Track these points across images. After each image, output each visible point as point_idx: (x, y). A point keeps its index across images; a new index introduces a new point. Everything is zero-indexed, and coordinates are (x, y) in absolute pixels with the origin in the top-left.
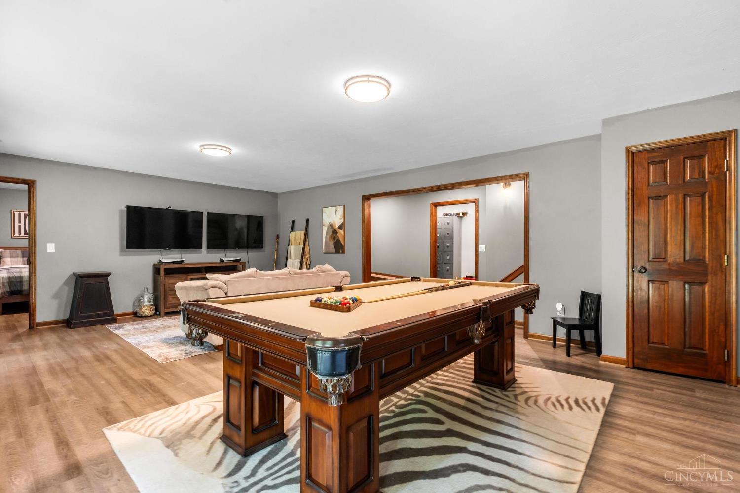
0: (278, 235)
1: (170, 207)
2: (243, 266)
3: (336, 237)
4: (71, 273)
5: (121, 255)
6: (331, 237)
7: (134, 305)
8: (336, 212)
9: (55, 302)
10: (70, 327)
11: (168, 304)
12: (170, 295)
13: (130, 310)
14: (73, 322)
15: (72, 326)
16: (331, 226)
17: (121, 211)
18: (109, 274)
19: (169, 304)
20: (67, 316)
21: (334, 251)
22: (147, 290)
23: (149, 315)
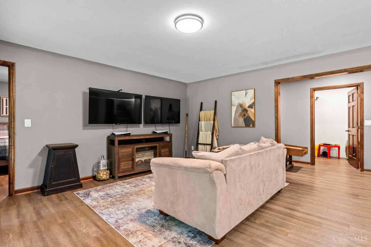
0: (187, 114)
1: (122, 90)
2: (170, 137)
3: (246, 114)
4: (45, 145)
5: (83, 129)
6: (240, 115)
7: (93, 170)
8: (246, 95)
9: (31, 171)
10: (44, 195)
11: (120, 170)
12: (122, 162)
13: (90, 175)
14: (47, 190)
15: (46, 193)
16: (241, 106)
17: (84, 93)
18: (77, 146)
19: (122, 170)
20: (41, 183)
21: (244, 125)
22: (104, 157)
23: (106, 179)
